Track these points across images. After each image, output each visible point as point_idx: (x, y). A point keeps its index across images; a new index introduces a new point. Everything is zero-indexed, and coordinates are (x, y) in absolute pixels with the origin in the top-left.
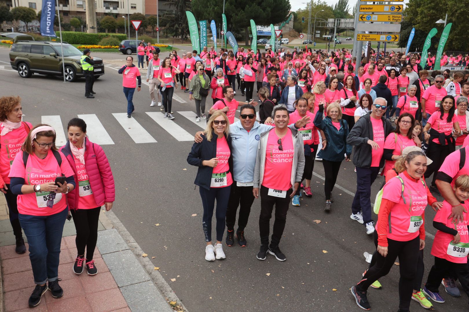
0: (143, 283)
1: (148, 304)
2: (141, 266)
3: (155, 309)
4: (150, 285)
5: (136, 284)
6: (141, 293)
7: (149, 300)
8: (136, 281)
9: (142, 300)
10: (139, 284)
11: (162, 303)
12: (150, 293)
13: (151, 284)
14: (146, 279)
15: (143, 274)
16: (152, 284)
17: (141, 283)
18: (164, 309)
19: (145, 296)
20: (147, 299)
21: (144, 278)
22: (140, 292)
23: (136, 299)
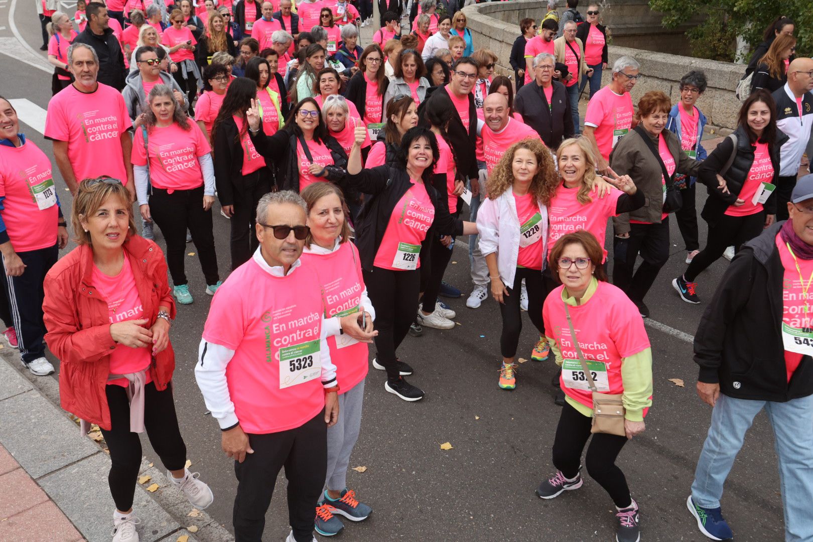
0: (20, 396)
1: (32, 427)
2: (12, 369)
3: (47, 432)
4: (34, 397)
5: (7, 400)
6: (17, 412)
7: (33, 421)
8: (7, 395)
9: (21, 423)
10: (11, 399)
11: (58, 421)
12: (34, 410)
13: (36, 395)
14: (26, 389)
15: (17, 382)
16: (38, 395)
17: (14, 398)
18: (63, 430)
19: (25, 417)
20: (30, 420)
21: (21, 388)
22: (15, 411)
23: (8, 423)
